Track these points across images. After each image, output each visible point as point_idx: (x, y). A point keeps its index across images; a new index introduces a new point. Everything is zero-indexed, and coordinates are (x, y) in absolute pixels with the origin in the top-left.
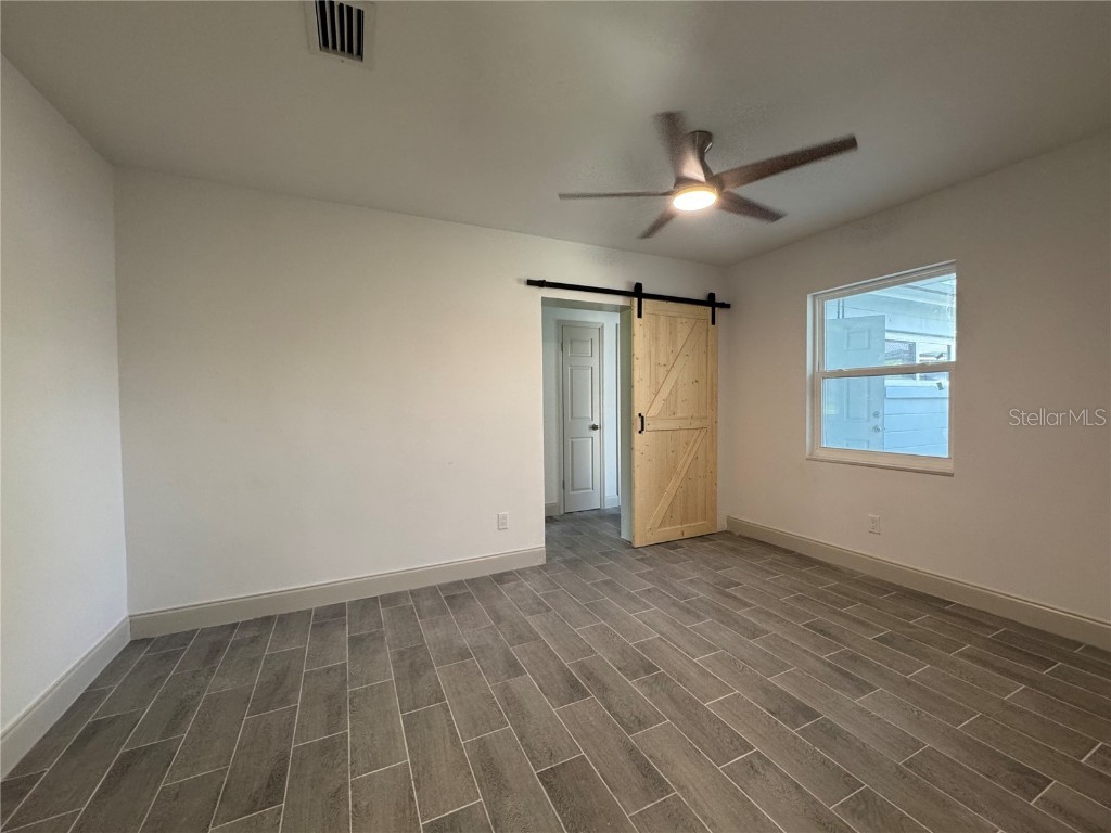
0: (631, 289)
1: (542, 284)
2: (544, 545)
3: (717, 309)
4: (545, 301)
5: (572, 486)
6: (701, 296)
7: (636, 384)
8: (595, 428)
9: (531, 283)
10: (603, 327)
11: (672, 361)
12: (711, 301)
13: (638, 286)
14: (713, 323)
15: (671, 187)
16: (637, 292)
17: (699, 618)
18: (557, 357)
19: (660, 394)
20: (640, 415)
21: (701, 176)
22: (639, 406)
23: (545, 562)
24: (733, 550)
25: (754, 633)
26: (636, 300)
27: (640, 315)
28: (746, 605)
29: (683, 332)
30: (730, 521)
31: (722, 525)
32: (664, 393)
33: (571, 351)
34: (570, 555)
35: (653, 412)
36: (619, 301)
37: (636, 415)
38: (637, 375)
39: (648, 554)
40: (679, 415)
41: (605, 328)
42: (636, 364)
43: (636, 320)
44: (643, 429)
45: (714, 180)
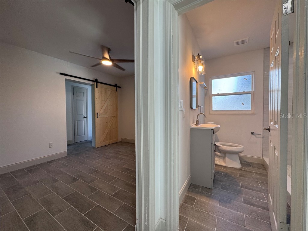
0: (94, 80)
1: (65, 75)
2: (67, 150)
3: (118, 88)
4: (66, 80)
5: (77, 134)
6: (113, 84)
7: (96, 105)
8: (85, 117)
9: (61, 74)
10: (87, 89)
11: (106, 100)
12: (116, 86)
13: (96, 80)
14: (117, 91)
15: (101, 58)
16: (96, 81)
17: (110, 159)
18: (72, 96)
19: (103, 108)
20: (97, 113)
21: (109, 58)
22: (97, 111)
23: (67, 155)
24: (121, 145)
25: (122, 159)
26: (96, 83)
27: (97, 87)
28: (122, 155)
29: (109, 93)
30: (121, 139)
31: (119, 140)
32: (104, 108)
33: (77, 95)
34: (76, 152)
35: (101, 113)
36: (91, 83)
37: (96, 113)
38: (96, 102)
39: (99, 149)
40: (108, 113)
41: (88, 89)
42: (96, 100)
43: (96, 88)
44: (98, 117)
45: (111, 60)
